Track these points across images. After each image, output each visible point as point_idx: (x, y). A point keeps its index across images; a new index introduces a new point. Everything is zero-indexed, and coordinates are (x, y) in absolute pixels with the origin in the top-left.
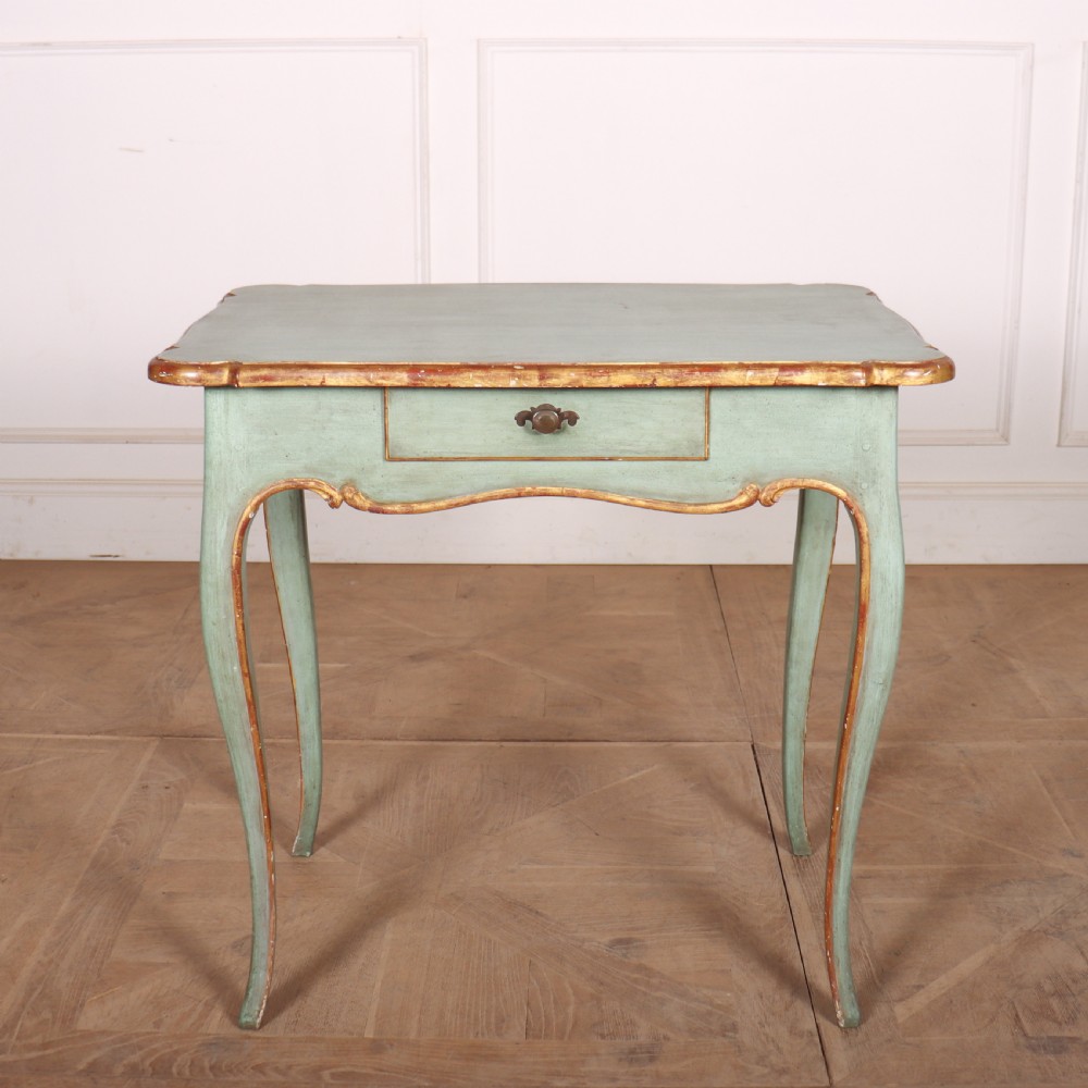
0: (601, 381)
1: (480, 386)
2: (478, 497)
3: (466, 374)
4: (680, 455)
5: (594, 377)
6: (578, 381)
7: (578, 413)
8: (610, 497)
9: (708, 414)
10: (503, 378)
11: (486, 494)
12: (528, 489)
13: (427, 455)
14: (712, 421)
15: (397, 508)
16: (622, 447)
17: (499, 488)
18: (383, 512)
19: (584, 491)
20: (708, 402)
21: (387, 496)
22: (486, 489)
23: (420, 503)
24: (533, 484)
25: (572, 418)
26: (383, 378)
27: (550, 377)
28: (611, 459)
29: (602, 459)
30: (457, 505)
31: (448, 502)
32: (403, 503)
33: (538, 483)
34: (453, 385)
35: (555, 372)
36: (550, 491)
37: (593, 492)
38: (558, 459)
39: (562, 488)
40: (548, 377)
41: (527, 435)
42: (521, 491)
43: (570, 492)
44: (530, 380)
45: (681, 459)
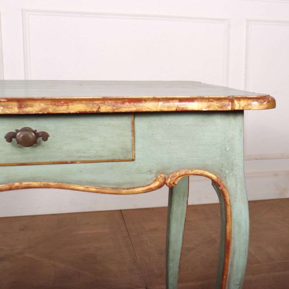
0: (62, 109)
4: (117, 158)
5: (58, 106)
6: (46, 109)
7: (49, 132)
8: (72, 187)
9: (133, 131)
12: (17, 184)
14: (136, 136)
16: (79, 155)
19: (55, 184)
20: (133, 124)
24: (21, 181)
25: (45, 136)
27: (26, 106)
28: (72, 163)
29: (66, 163)
33: (24, 180)
35: (30, 103)
36: (32, 185)
37: (61, 184)
38: (36, 164)
39: (39, 183)
40: (24, 107)
41: (14, 148)
42: (12, 186)
43: (45, 185)
44: (11, 108)
45: (117, 160)
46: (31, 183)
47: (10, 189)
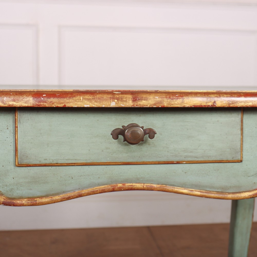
0: (177, 103)
1: (88, 106)
2: (84, 192)
3: (78, 97)
4: (225, 159)
5: (172, 99)
6: (160, 102)
7: (155, 130)
8: (176, 189)
9: (242, 129)
10: (106, 100)
11: (90, 190)
12: (120, 185)
13: (47, 162)
14: (244, 135)
15: (24, 201)
16: (186, 154)
17: (99, 185)
18: (14, 205)
19: (158, 186)
21: (17, 193)
22: (90, 186)
23: (41, 197)
24: (124, 182)
25: (151, 133)
26: (14, 101)
27: (141, 99)
28: (178, 163)
29: (172, 163)
30: (69, 198)
31: (62, 196)
32: (29, 198)
33: (127, 181)
34: (68, 105)
35: (144, 96)
36: (135, 187)
37: (165, 187)
38: (141, 163)
39: (143, 184)
40: (139, 100)
41: (120, 146)
42: (115, 187)
43: (149, 187)
44: (126, 101)
45: (225, 161)
46: (134, 184)
47: (113, 190)
